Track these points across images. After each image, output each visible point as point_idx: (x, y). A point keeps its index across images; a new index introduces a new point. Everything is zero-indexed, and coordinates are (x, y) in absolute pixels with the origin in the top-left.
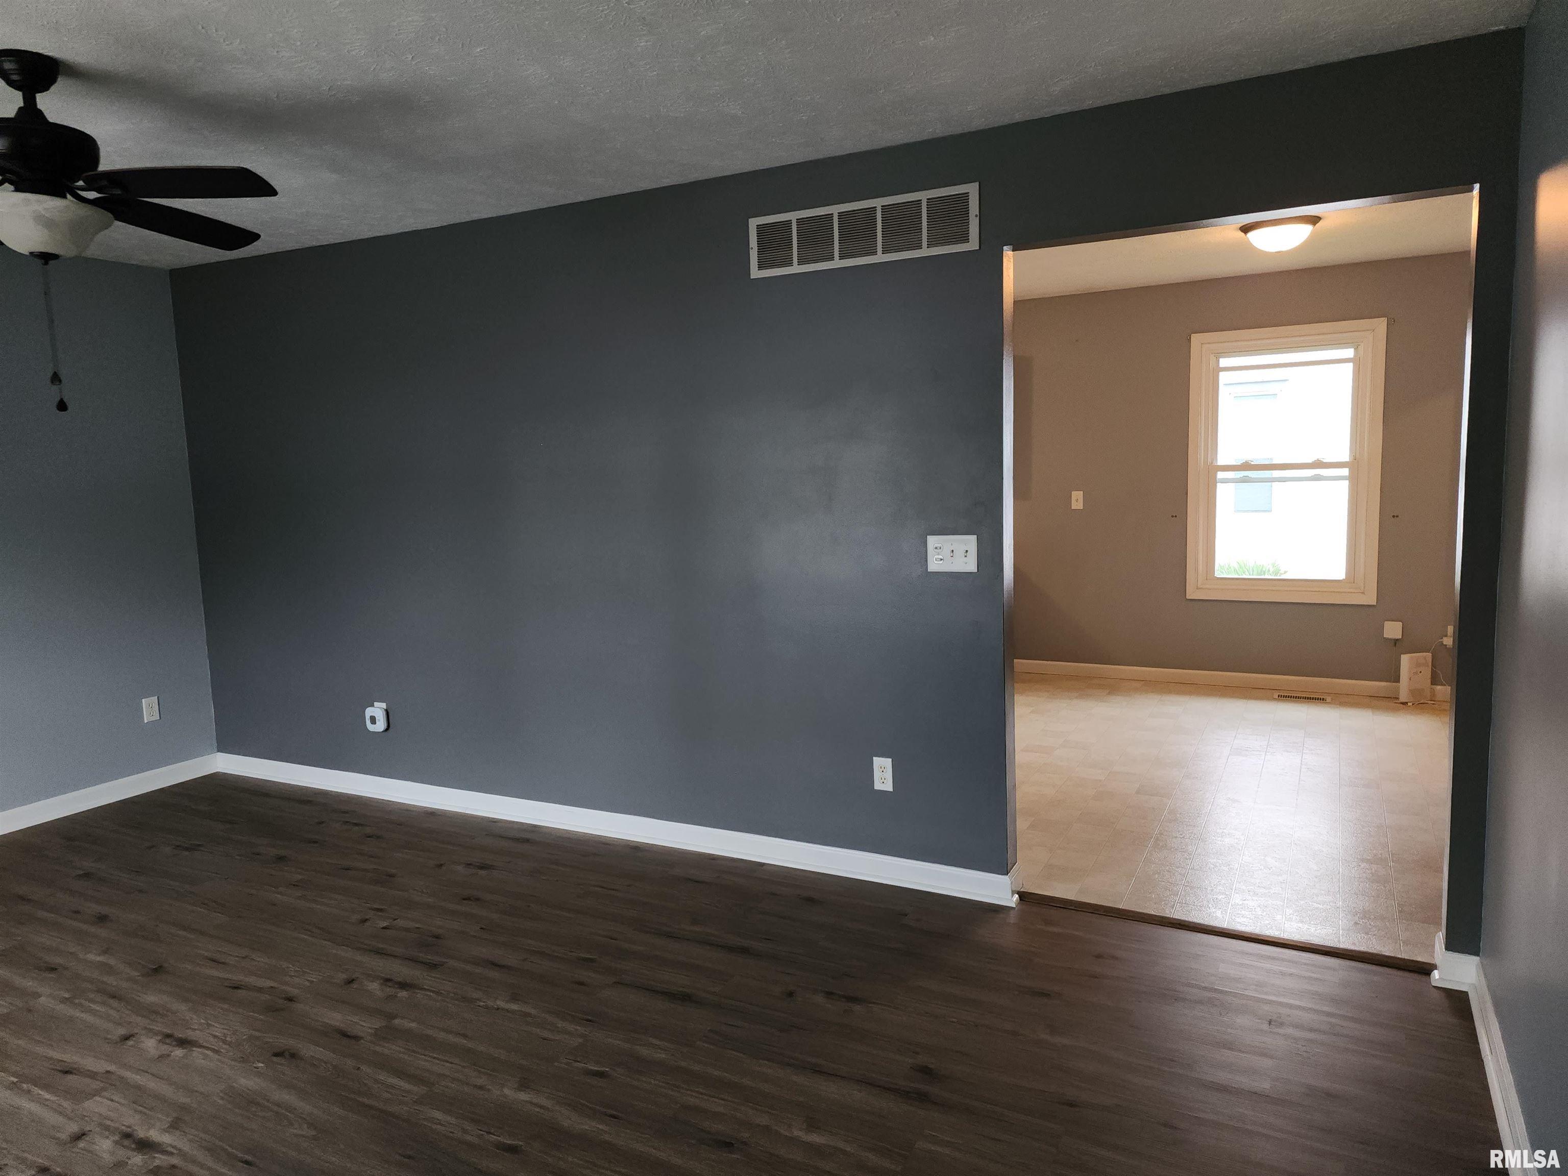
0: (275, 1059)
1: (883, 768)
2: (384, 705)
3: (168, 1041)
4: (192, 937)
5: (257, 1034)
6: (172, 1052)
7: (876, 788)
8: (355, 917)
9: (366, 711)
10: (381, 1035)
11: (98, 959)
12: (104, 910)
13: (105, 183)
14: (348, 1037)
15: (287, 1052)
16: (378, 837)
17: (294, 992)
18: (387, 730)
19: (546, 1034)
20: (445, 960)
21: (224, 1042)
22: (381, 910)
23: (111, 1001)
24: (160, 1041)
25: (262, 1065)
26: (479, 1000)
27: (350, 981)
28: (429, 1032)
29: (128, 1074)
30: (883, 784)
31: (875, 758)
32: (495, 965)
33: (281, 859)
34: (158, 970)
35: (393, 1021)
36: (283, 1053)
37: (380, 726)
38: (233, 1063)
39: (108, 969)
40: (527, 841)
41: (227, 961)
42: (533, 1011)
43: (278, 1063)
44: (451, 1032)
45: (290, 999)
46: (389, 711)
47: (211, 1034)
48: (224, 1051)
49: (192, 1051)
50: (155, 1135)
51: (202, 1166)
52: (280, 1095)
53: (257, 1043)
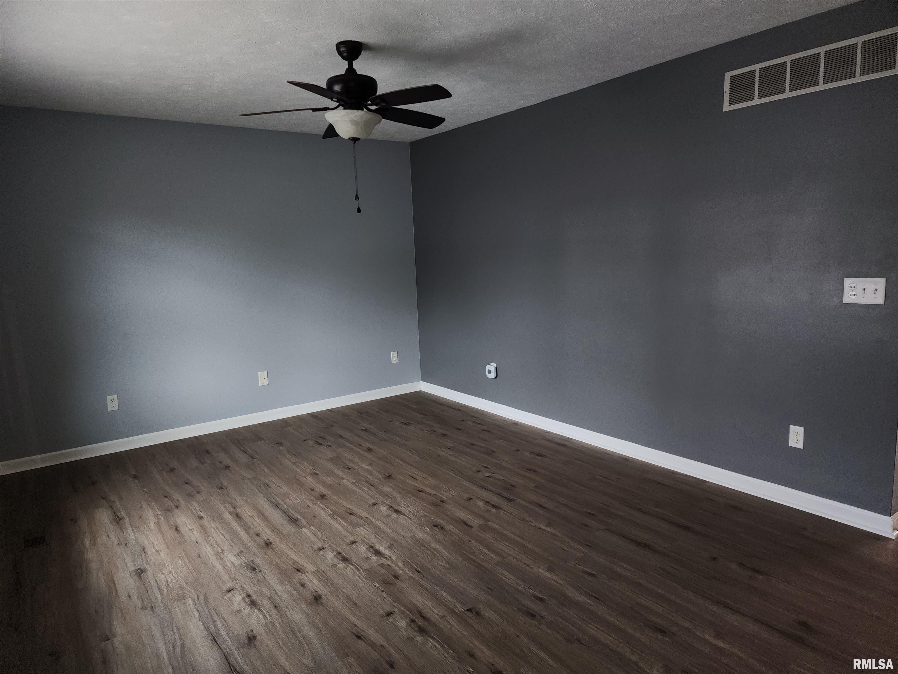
0: (434, 528)
1: (796, 433)
2: (495, 365)
3: (391, 509)
4: (404, 464)
5: (428, 514)
6: (392, 514)
7: (790, 445)
8: (475, 469)
9: (487, 366)
10: (482, 528)
11: (367, 467)
12: (371, 446)
13: (379, 100)
14: (467, 525)
15: (439, 526)
16: (489, 432)
17: (445, 498)
18: (496, 378)
19: (565, 547)
20: (516, 498)
21: (413, 515)
22: (486, 467)
23: (371, 487)
24: (388, 509)
25: (428, 529)
26: (530, 521)
27: (470, 499)
28: (505, 532)
29: (373, 520)
30: (796, 444)
31: (791, 426)
32: (540, 506)
33: (445, 435)
34: (389, 477)
35: (488, 523)
36: (438, 526)
37: (493, 375)
38: (416, 525)
39: (371, 473)
40: (564, 445)
41: (417, 478)
42: (559, 534)
43: (435, 530)
44: (515, 535)
45: (443, 502)
46: (497, 367)
47: (408, 510)
48: (413, 519)
49: (400, 516)
50: (382, 549)
51: (400, 568)
52: (435, 545)
53: (427, 518)
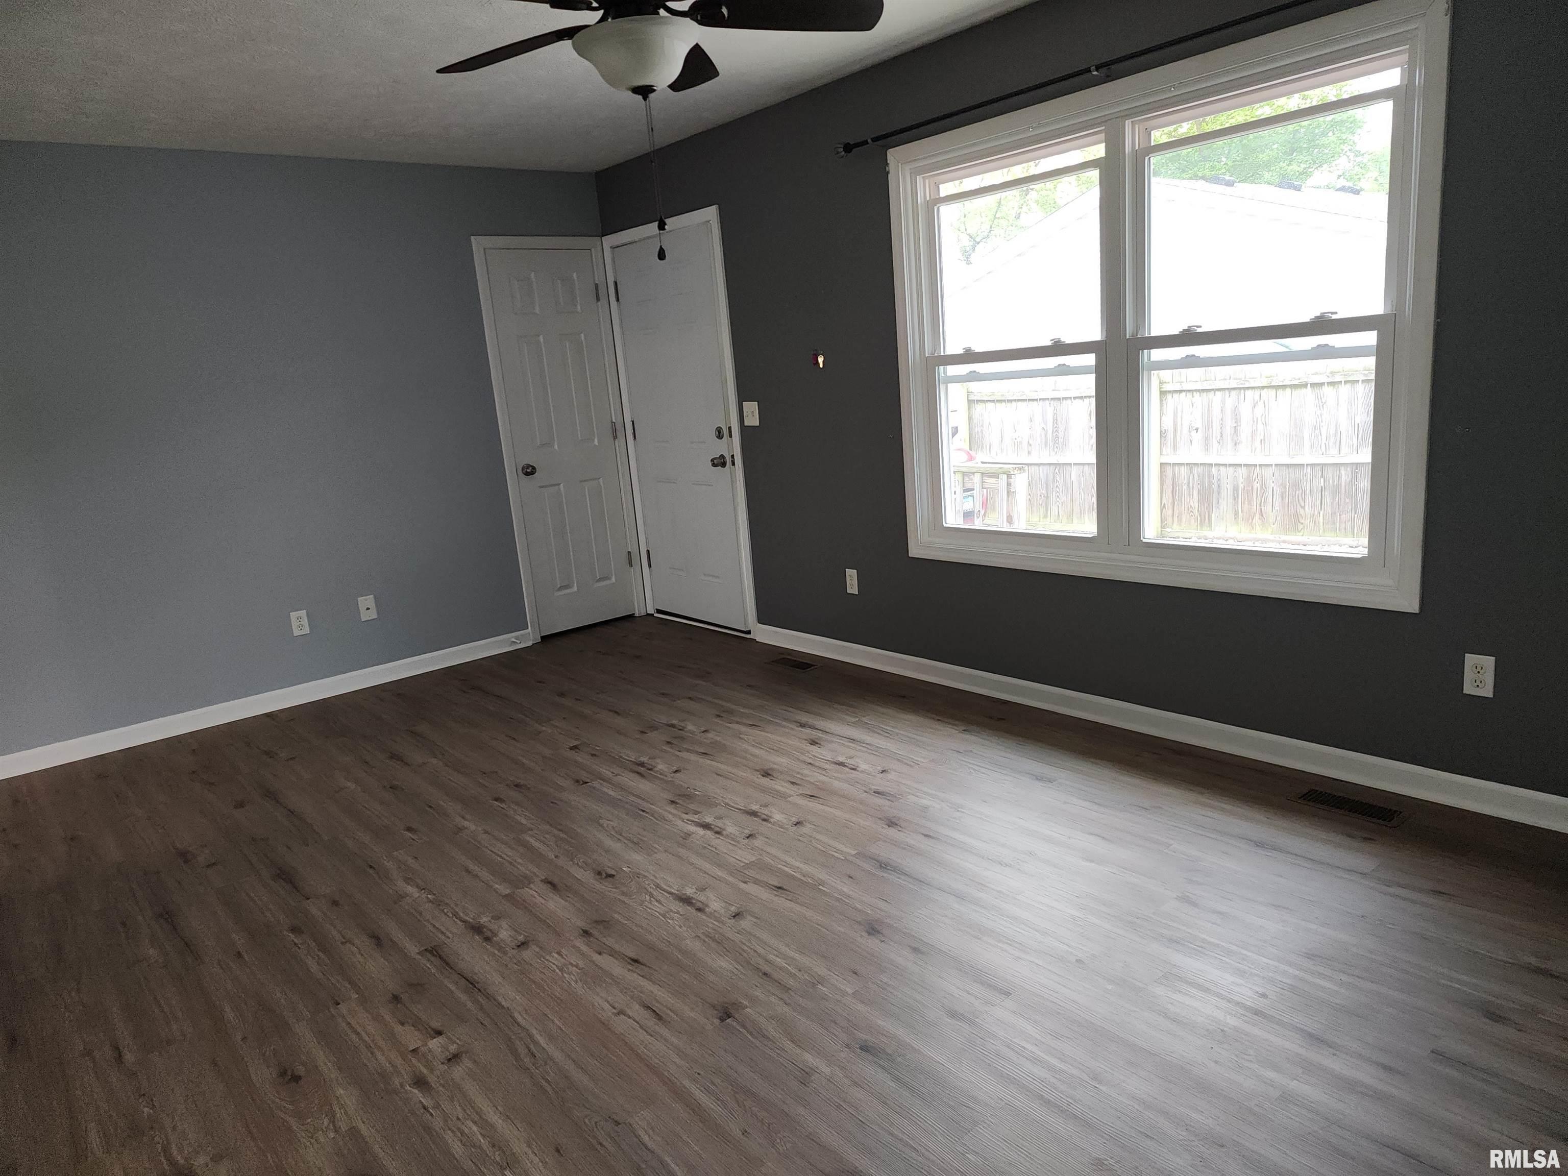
0: (613, 872)
3: (700, 905)
5: (622, 898)
6: (696, 892)
10: (526, 881)
14: (551, 884)
15: (603, 877)
17: (580, 943)
21: (651, 895)
23: (765, 968)
24: (707, 906)
25: (624, 869)
28: (490, 878)
29: (729, 879)
34: (725, 1013)
35: (509, 892)
36: (606, 877)
38: (646, 874)
41: (643, 1012)
43: (612, 868)
44: (474, 875)
45: (584, 932)
47: (663, 905)
48: (652, 885)
49: (678, 891)
50: (701, 831)
51: (670, 813)
52: (616, 846)
53: (625, 889)
